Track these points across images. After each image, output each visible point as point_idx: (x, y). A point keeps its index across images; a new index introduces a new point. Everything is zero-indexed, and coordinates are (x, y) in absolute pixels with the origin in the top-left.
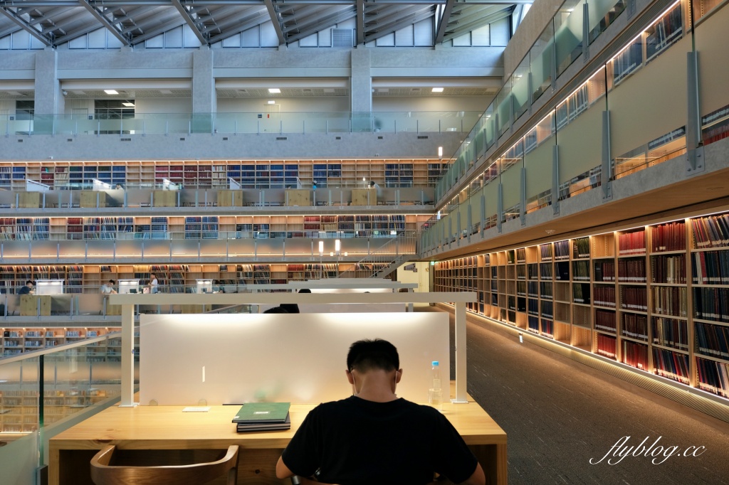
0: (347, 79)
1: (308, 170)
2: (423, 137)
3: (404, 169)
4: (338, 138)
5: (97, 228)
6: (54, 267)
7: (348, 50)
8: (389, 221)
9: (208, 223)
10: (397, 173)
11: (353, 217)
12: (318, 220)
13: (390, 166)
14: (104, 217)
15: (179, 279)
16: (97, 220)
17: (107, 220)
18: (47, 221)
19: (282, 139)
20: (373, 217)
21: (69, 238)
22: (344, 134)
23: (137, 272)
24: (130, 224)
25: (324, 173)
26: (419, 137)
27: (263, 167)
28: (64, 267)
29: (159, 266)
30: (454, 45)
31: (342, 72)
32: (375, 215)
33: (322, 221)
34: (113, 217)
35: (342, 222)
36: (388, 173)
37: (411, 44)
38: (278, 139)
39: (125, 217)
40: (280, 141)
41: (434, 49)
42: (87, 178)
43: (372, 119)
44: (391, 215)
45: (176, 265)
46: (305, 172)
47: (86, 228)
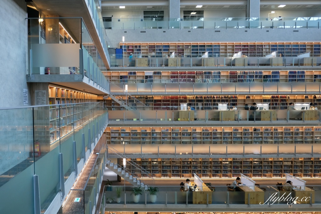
5: (244, 77)
6: (223, 96)
9: (300, 74)
14: (248, 71)
15: (284, 102)
16: (245, 73)
17: (250, 73)
18: (219, 73)
19: (296, 31)
21: (231, 82)
23: (264, 99)
24: (261, 74)
25: (319, 49)
27: (288, 46)
28: (228, 96)
29: (275, 96)
34: (253, 71)
39: (259, 71)
42: (200, 51)
45: (284, 96)
47: (239, 76)
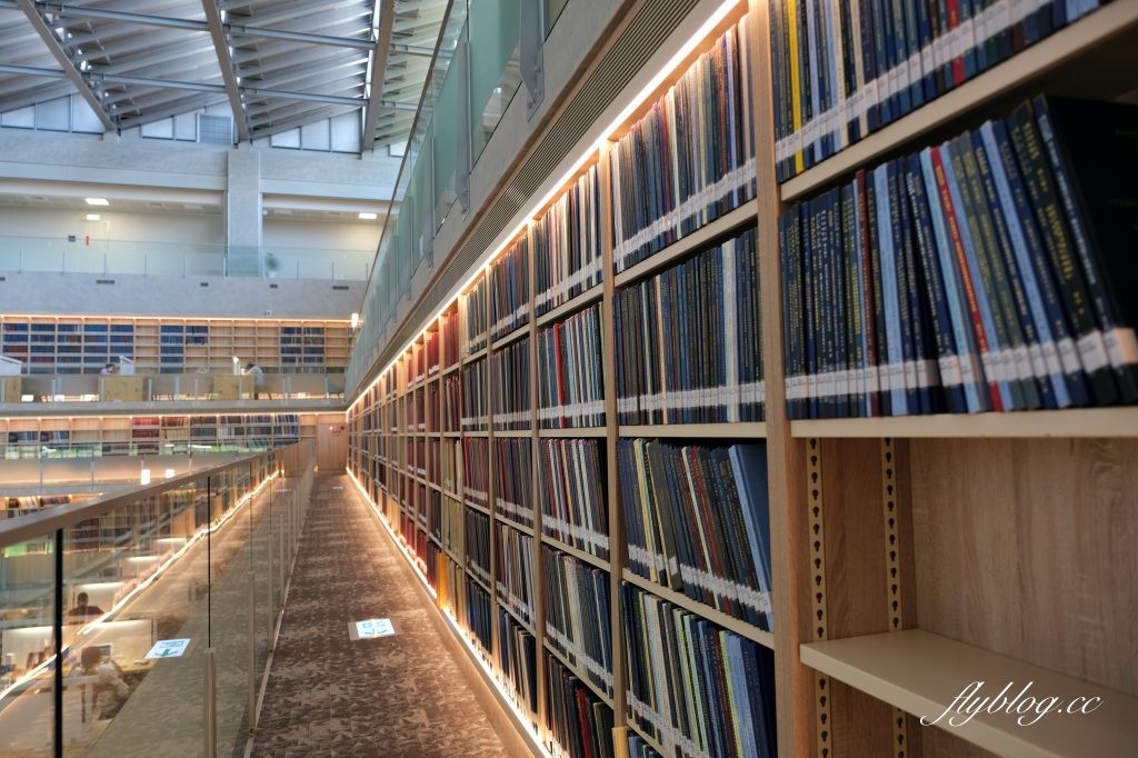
0: (222, 193)
1: (151, 333)
2: (341, 288)
3: (311, 335)
4: (205, 285)
7: (223, 149)
8: (274, 424)
10: (299, 341)
11: (215, 418)
12: (155, 422)
13: (288, 330)
19: (106, 282)
20: (248, 417)
22: (215, 278)
25: (179, 339)
26: (335, 288)
27: (70, 328)
30: (393, 153)
31: (213, 182)
32: (251, 414)
33: (163, 425)
35: (198, 426)
36: (284, 340)
37: (327, 148)
38: (99, 282)
40: (102, 286)
41: (360, 158)
43: (262, 257)
44: (277, 414)
46: (147, 337)
